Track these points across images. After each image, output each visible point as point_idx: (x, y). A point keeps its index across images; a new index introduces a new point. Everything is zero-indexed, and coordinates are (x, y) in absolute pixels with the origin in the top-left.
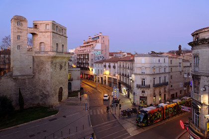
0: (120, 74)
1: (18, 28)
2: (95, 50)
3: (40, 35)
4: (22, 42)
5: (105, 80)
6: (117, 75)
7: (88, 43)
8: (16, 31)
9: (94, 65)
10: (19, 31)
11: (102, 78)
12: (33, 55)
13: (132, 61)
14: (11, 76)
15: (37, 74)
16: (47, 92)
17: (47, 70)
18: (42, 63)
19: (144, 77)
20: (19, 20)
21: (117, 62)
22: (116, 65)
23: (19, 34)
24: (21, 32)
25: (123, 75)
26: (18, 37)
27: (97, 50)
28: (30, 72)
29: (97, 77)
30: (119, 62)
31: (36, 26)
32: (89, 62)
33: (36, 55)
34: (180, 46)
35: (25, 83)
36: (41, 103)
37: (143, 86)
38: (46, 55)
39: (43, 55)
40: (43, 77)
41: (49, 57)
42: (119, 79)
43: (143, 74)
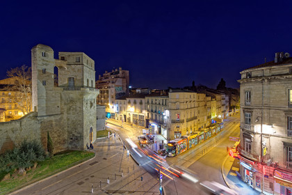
0: (148, 111)
1: (43, 60)
3: (68, 68)
4: (48, 76)
5: (130, 118)
6: (144, 112)
8: (41, 63)
10: (45, 63)
11: (125, 116)
12: (61, 91)
14: (36, 117)
16: (79, 133)
17: (78, 108)
18: (72, 101)
20: (45, 50)
22: (143, 100)
23: (44, 67)
25: (152, 111)
26: (44, 70)
27: (118, 86)
29: (119, 114)
30: (147, 99)
31: (62, 58)
32: (110, 99)
33: (65, 91)
35: (52, 125)
36: (70, 147)
37: (177, 121)
38: (77, 91)
40: (72, 117)
42: (147, 116)
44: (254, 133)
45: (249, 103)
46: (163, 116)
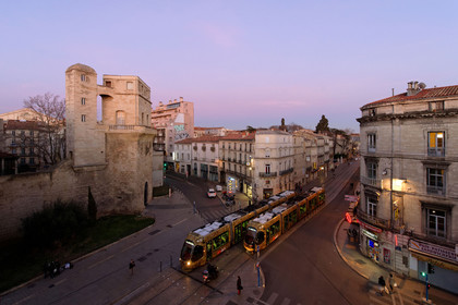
0: (223, 159)
1: (83, 86)
2: (175, 124)
3: (116, 98)
4: (89, 109)
5: (196, 169)
6: (217, 161)
7: (160, 112)
8: (79, 90)
9: (175, 146)
10: (85, 90)
11: (189, 166)
12: (107, 131)
13: (251, 140)
14: (72, 167)
15: (111, 162)
16: (131, 190)
17: (130, 155)
18: (121, 144)
19: (269, 162)
20: (85, 72)
21: (217, 142)
22: (216, 145)
23: (84, 96)
24: (87, 93)
25: (229, 160)
26: (83, 101)
27: (179, 124)
28: (100, 159)
29: (180, 164)
30: (221, 143)
31: (108, 83)
32: (166, 142)
33: (112, 131)
34: (283, 120)
35: (93, 178)
36: (118, 209)
37: (267, 175)
38: (129, 131)
39: (124, 131)
40: (121, 167)
41: (134, 135)
42: (221, 165)
43: (268, 157)
44: (380, 190)
45: (373, 150)
46: (247, 167)
